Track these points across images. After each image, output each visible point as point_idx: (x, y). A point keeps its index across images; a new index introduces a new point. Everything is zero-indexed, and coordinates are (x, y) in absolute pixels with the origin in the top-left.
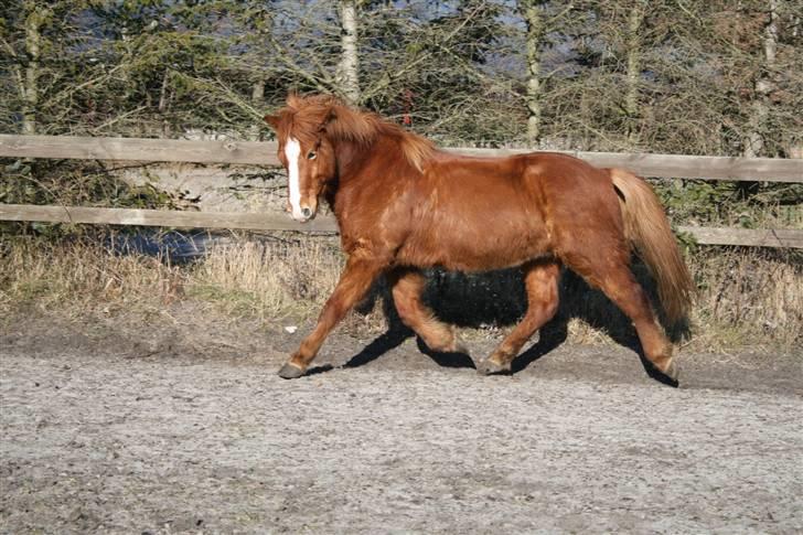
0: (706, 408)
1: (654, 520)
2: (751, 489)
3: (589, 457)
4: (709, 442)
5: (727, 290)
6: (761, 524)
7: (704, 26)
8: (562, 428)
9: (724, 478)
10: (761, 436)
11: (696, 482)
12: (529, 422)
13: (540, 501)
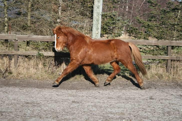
0: (45, 92)
1: (31, 119)
2: (53, 110)
3: (17, 105)
4: (45, 100)
5: (51, 66)
6: (55, 118)
7: (45, 7)
8: (11, 98)
9: (48, 108)
10: (57, 99)
11: (41, 109)
12: (3, 97)
13: (4, 116)
